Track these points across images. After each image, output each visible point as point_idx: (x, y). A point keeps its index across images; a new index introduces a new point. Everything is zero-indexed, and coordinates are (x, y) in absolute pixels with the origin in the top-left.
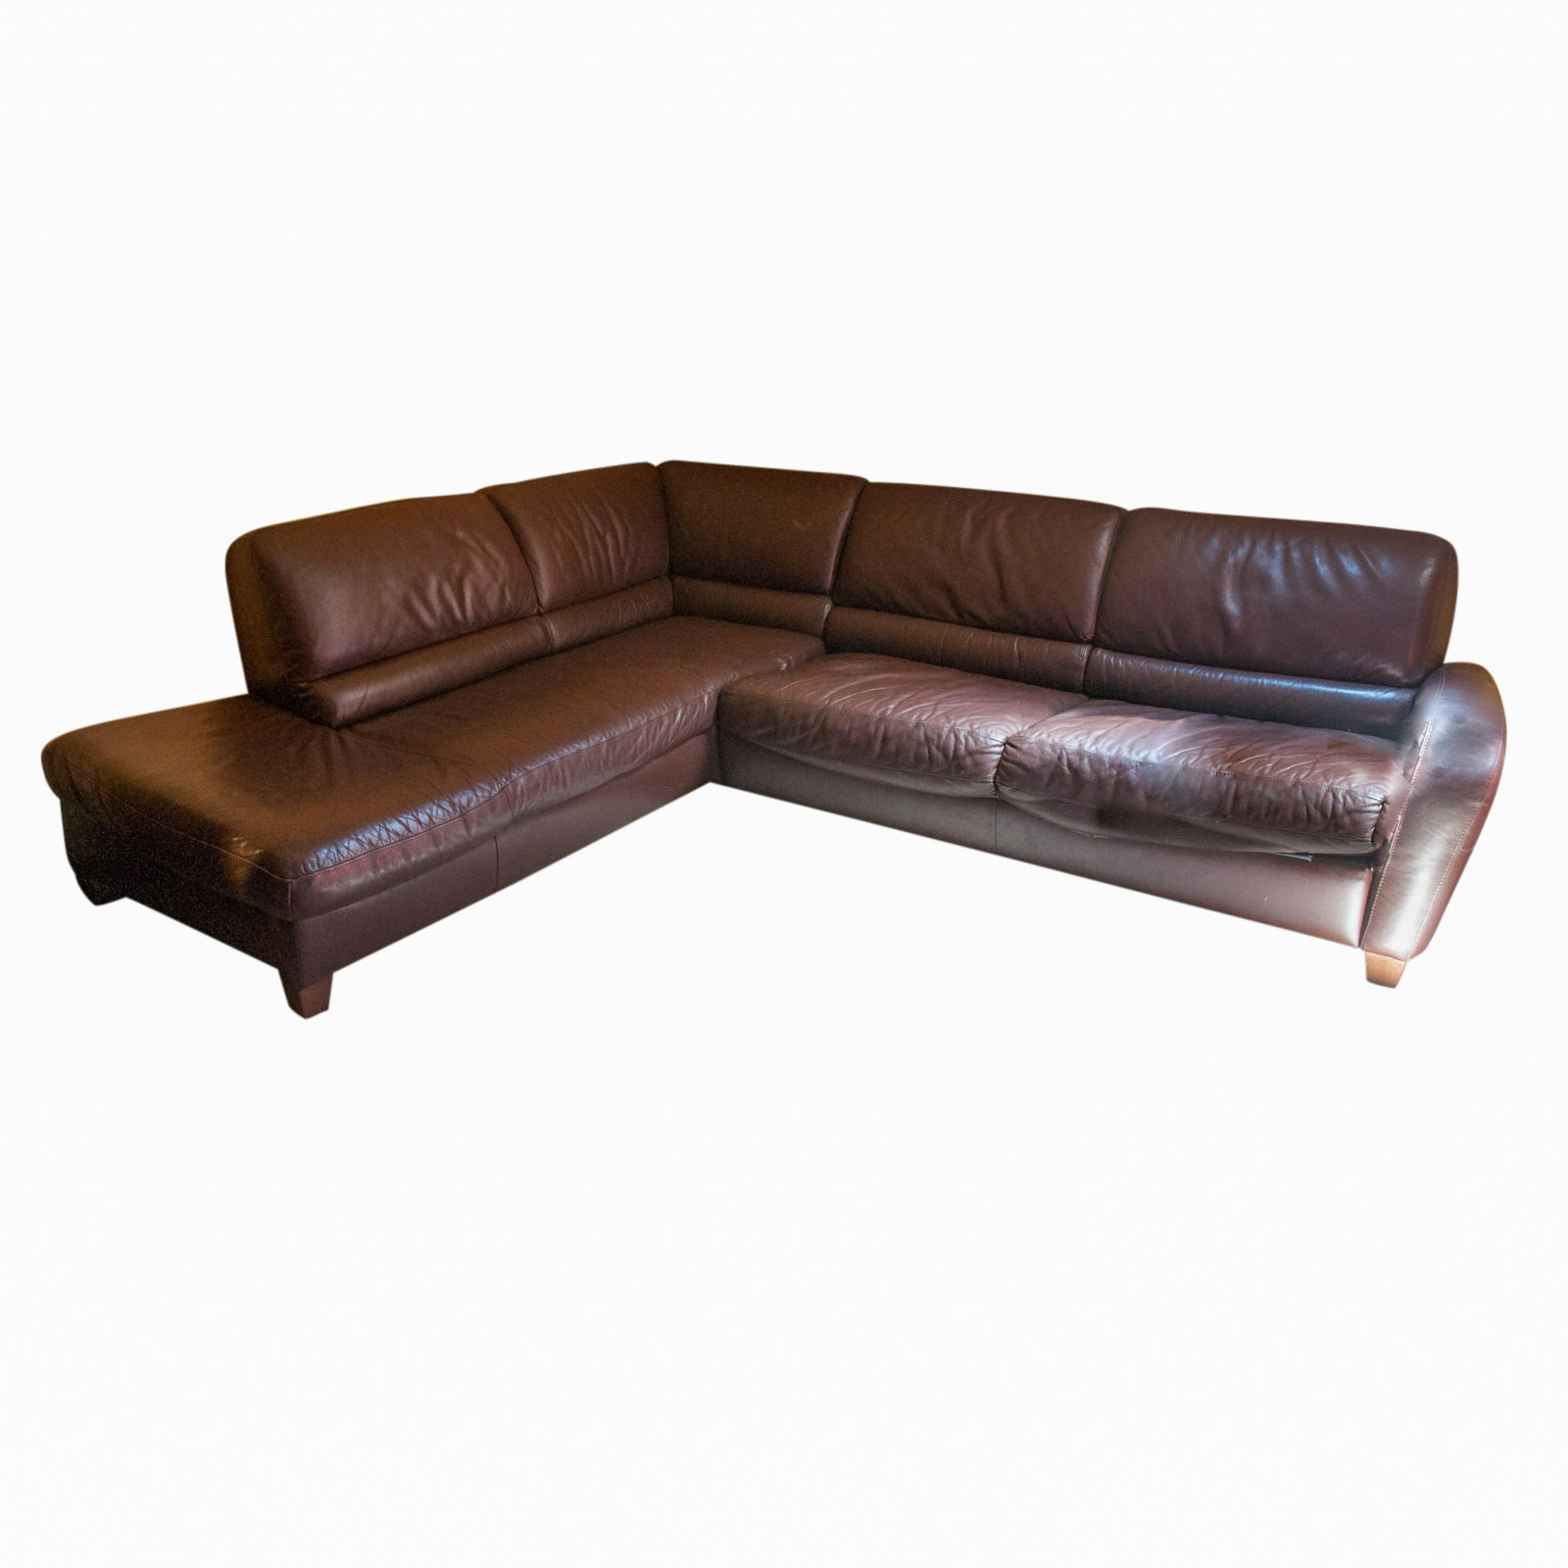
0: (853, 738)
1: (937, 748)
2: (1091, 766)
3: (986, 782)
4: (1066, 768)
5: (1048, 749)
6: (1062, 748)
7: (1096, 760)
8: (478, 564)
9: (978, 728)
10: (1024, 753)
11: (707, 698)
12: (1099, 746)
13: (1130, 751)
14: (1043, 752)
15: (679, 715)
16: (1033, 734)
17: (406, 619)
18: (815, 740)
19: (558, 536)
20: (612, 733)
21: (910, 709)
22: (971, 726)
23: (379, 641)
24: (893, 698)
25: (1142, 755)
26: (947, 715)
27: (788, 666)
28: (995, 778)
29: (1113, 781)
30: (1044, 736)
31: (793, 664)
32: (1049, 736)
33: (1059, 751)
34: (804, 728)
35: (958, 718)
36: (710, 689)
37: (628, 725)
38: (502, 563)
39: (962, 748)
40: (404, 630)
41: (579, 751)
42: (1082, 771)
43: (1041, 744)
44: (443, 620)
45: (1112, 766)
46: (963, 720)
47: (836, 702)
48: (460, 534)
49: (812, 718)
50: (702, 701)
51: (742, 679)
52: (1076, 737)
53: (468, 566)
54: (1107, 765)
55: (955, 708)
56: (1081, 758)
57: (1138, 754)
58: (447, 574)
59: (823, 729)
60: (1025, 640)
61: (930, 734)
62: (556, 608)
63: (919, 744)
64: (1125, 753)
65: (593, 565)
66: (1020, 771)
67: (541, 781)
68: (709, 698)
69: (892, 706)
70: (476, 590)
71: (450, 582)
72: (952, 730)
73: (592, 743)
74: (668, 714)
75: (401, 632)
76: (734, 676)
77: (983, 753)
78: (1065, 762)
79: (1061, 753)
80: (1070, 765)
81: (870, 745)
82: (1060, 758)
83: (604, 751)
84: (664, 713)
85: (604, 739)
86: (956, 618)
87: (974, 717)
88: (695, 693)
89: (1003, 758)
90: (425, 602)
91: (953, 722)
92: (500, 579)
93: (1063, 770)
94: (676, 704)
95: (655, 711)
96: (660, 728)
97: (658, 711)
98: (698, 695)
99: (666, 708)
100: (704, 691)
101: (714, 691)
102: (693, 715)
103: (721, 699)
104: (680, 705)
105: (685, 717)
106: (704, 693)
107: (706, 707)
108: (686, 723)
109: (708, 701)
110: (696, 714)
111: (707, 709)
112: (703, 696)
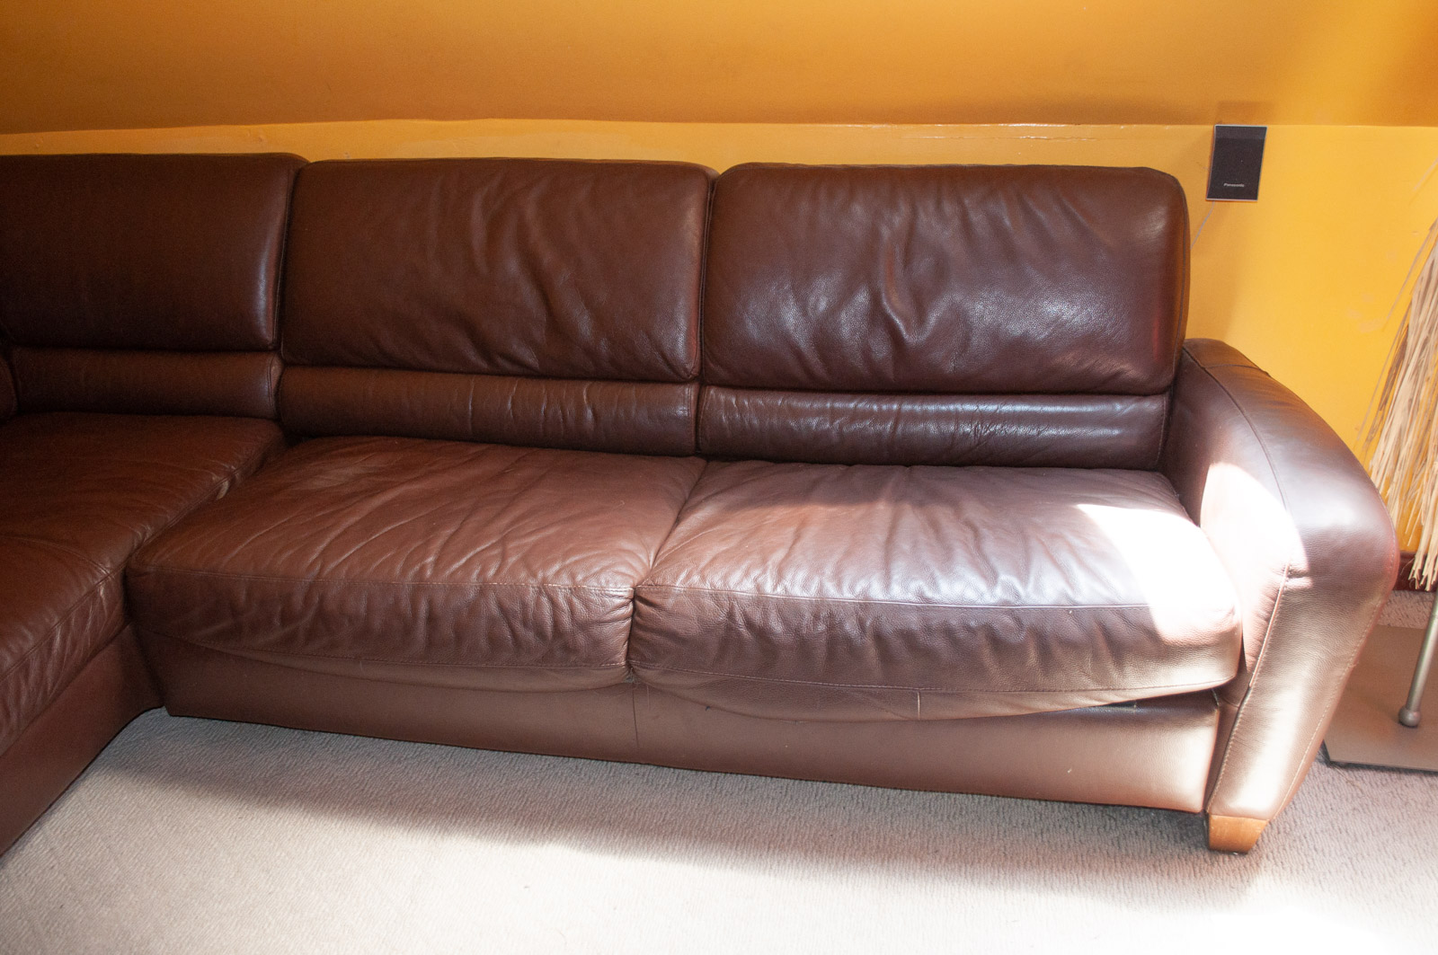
0: (377, 623)
1: (525, 624)
2: (785, 621)
3: (616, 667)
4: (743, 630)
5: (709, 602)
6: (732, 598)
7: (788, 608)
9: (585, 579)
10: (670, 614)
12: (787, 583)
13: (839, 585)
14: (701, 607)
15: (58, 638)
16: (676, 578)
18: (312, 635)
21: (464, 560)
22: (573, 577)
24: (427, 543)
25: (858, 589)
26: (525, 561)
27: (232, 482)
28: (628, 657)
29: (823, 640)
30: (696, 578)
31: (237, 475)
32: (703, 579)
33: (726, 603)
34: (287, 618)
35: (546, 565)
36: (105, 569)
39: (566, 619)
42: (771, 632)
43: (694, 594)
45: (816, 617)
46: (557, 567)
47: (332, 565)
49: (298, 600)
50: (93, 592)
52: (747, 574)
54: (808, 616)
55: (535, 545)
56: (765, 613)
57: (852, 588)
59: (322, 614)
60: (600, 389)
61: (507, 603)
63: (492, 621)
64: (832, 591)
66: (670, 643)
68: (108, 587)
69: (431, 559)
72: (542, 589)
77: (601, 623)
78: (740, 620)
79: (732, 608)
80: (749, 624)
81: (408, 630)
82: (731, 615)
84: (26, 647)
86: (484, 365)
87: (573, 559)
89: (633, 625)
91: (540, 575)
93: (739, 634)
94: (47, 620)
95: (9, 649)
96: (26, 677)
97: (14, 648)
98: (85, 590)
99: (30, 637)
100: (96, 578)
101: (114, 571)
102: (83, 627)
103: (129, 582)
104: (56, 620)
105: (69, 638)
106: (96, 582)
107: (105, 604)
108: (74, 644)
109: (105, 594)
110: (89, 625)
111: (108, 607)
112: (95, 586)
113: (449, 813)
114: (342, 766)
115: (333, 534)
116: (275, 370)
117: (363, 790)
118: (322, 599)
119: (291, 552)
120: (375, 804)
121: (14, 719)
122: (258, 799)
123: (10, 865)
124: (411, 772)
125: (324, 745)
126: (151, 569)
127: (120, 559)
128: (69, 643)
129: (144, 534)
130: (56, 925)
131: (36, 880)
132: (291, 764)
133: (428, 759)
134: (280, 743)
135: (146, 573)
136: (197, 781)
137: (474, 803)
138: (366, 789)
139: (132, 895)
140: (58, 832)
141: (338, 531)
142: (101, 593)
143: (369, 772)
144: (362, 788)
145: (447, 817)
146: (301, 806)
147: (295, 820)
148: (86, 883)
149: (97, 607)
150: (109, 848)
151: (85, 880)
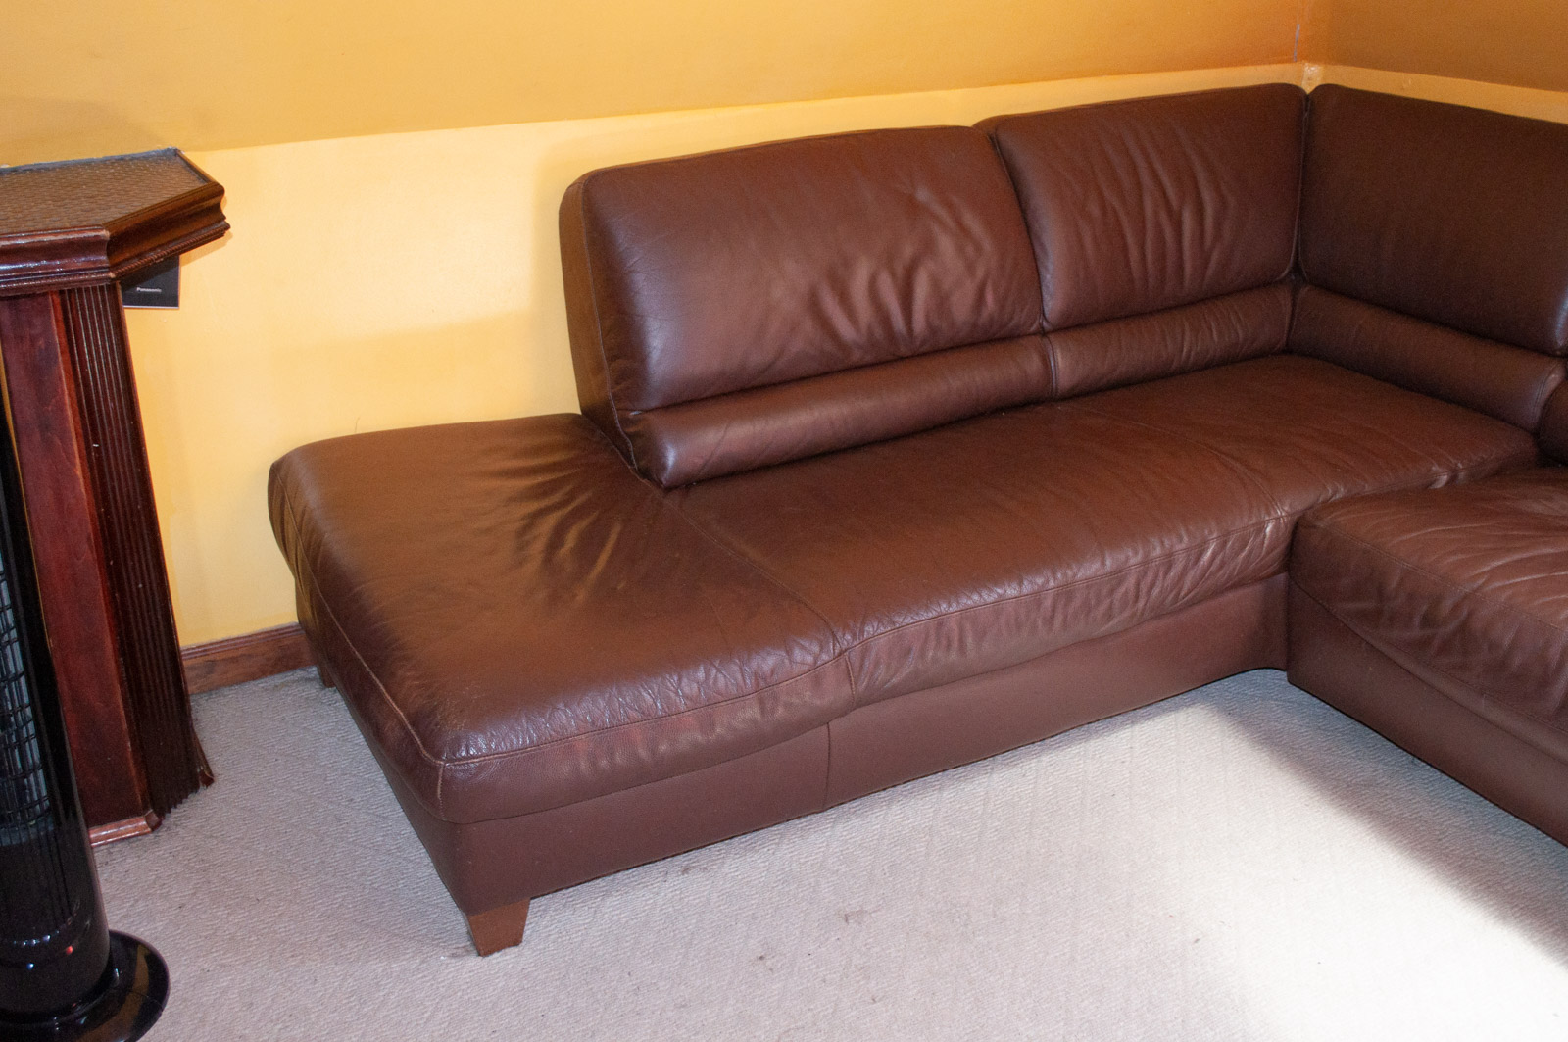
0: (1517, 660)
8: (945, 244)
11: (1274, 525)
15: (1209, 553)
17: (808, 326)
18: (1445, 648)
19: (1095, 210)
20: (1070, 573)
23: (757, 358)
31: (1462, 475)
34: (1428, 621)
36: (1283, 510)
37: (1103, 563)
38: (987, 245)
40: (804, 341)
41: (1001, 599)
44: (871, 333)
47: (1498, 585)
48: (923, 195)
49: (1447, 605)
50: (1261, 529)
51: (1345, 502)
53: (928, 247)
58: (889, 259)
59: (1464, 629)
62: (1072, 325)
65: (1149, 257)
67: (916, 647)
68: (1276, 528)
70: (935, 284)
71: (893, 275)
73: (1027, 588)
74: (1187, 549)
75: (797, 346)
76: (1335, 492)
81: (1545, 681)
83: (1048, 603)
84: (1178, 547)
85: (1052, 584)
88: (1250, 517)
90: (844, 299)
92: (980, 273)
94: (1207, 532)
95: (1162, 543)
96: (1166, 574)
97: (1167, 543)
98: (1254, 521)
99: (1185, 539)
100: (1269, 514)
101: (1289, 514)
102: (1237, 554)
103: (1298, 531)
104: (1215, 536)
105: (1220, 557)
106: (1267, 518)
107: (1266, 542)
108: (1221, 567)
109: (1272, 532)
110: (1243, 554)
111: (1268, 546)
112: (1264, 522)
113: (1516, 905)
114: (1432, 808)
115: (1517, 556)
116: (1555, 379)
117: (1439, 840)
118: (1470, 614)
119: (1463, 556)
120: (1444, 858)
121: (1141, 604)
123: (1092, 742)
124: (1501, 848)
125: (1426, 781)
126: (1321, 525)
127: (1300, 506)
128: (1218, 561)
129: (1335, 493)
130: (1102, 806)
131: (1105, 765)
132: (1383, 782)
133: (1527, 846)
134: (1383, 759)
135: (1315, 527)
137: (1550, 911)
138: (1444, 841)
139: (1175, 818)
140: (1143, 737)
141: (1525, 555)
142: (1268, 530)
143: (1456, 827)
144: (1440, 837)
145: (1512, 908)
146: (1370, 823)
147: (1357, 832)
148: (1143, 788)
149: (1259, 540)
150: (1178, 770)
151: (1144, 785)
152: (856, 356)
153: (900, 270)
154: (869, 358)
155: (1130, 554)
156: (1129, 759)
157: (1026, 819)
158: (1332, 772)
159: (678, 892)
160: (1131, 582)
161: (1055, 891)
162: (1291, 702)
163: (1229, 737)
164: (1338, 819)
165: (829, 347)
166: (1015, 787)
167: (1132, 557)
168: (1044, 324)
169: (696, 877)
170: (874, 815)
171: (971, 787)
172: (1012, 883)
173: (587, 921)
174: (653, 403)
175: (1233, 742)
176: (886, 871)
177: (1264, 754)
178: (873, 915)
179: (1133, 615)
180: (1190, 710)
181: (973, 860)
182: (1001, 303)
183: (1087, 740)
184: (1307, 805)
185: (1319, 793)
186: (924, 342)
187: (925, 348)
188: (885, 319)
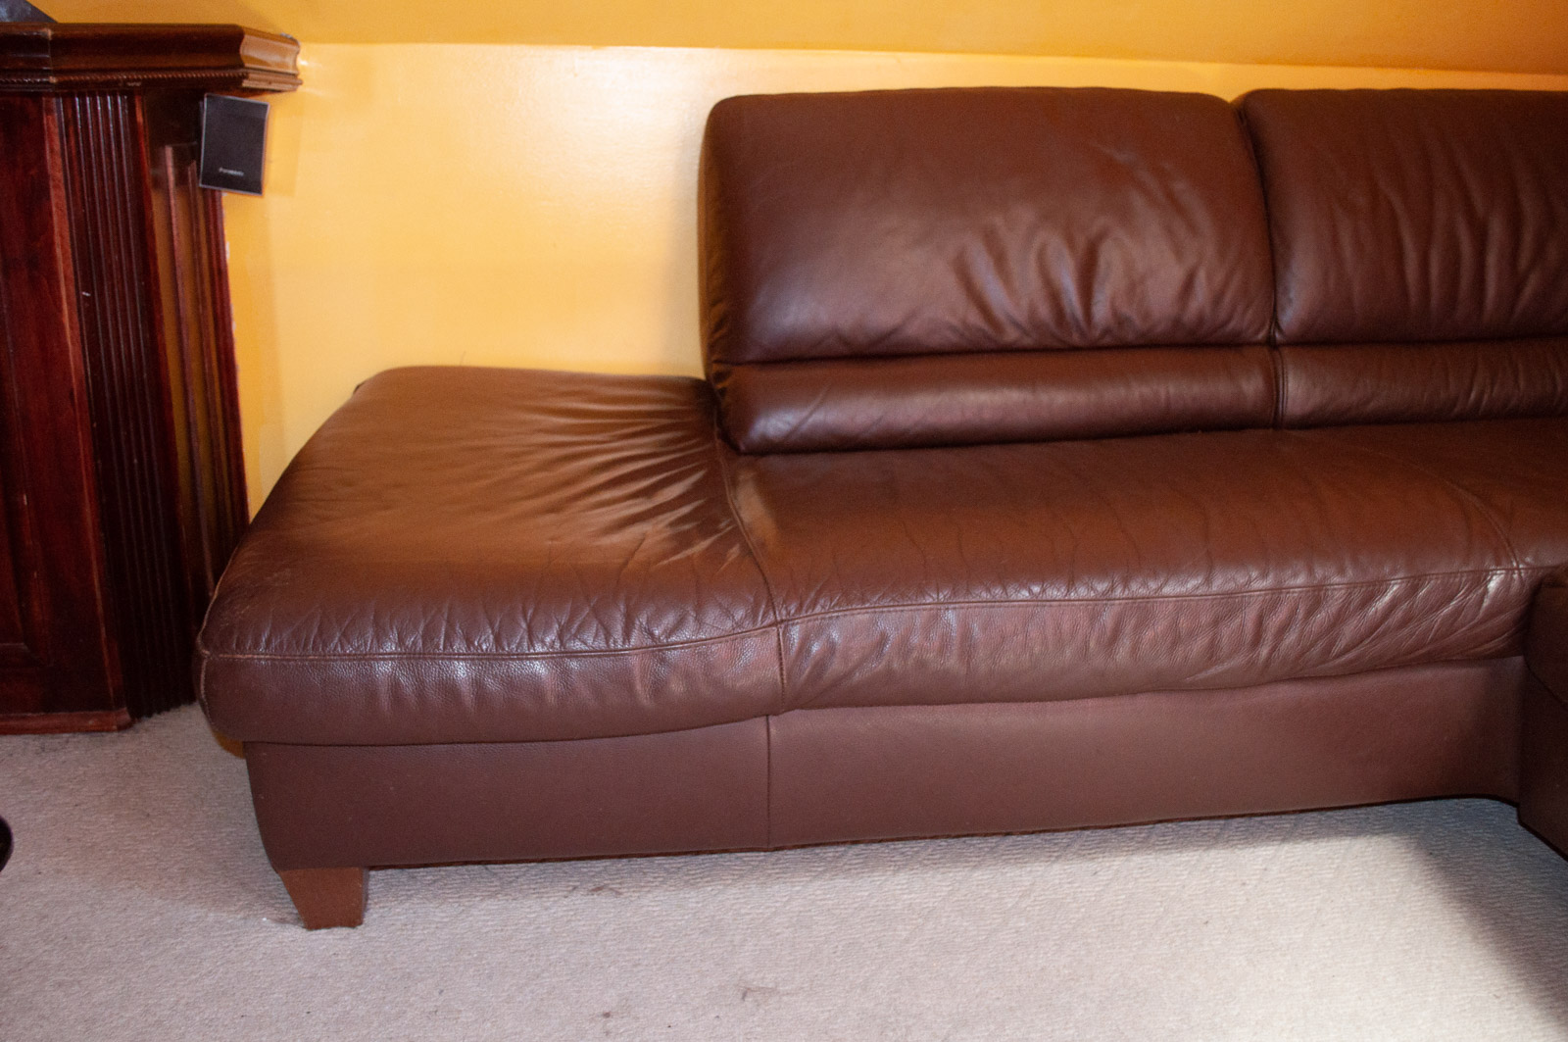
15: (1386, 598)
19: (1362, 197)
37: (1209, 581)
44: (1033, 310)
71: (1071, 246)
73: (1079, 593)
74: (1350, 587)
75: (934, 312)
83: (1109, 618)
84: (1336, 580)
90: (1002, 264)
92: (1190, 259)
94: (1387, 568)
95: (1310, 569)
96: (1310, 613)
98: (1471, 567)
99: (1350, 573)
100: (1498, 562)
101: (1531, 570)
102: (1434, 608)
104: (1401, 575)
105: (1405, 607)
106: (1493, 566)
107: (1486, 603)
108: (1405, 622)
109: (1498, 590)
110: (1446, 611)
111: (1488, 608)
112: (1487, 571)
121: (1264, 651)
122: (1543, 994)
127: (1551, 562)
128: (1398, 614)
131: (1217, 884)
136: (1492, 922)
139: (1282, 971)
142: (1492, 585)
148: (1256, 923)
149: (1473, 596)
150: (1319, 910)
151: (1258, 918)
152: (1011, 335)
153: (1081, 242)
154: (1028, 341)
155: (1254, 574)
156: (1254, 882)
157: (1066, 926)
158: (1556, 960)
159: (572, 913)
160: (1250, 615)
161: (1049, 1029)
162: (1532, 856)
163: (1417, 884)
164: (1538, 1027)
165: (975, 318)
166: (1076, 885)
167: (1256, 582)
168: (1277, 335)
169: (604, 900)
170: (870, 879)
171: (1018, 872)
172: (998, 1003)
173: (445, 920)
174: (750, 357)
175: (1420, 890)
176: (840, 948)
177: (1458, 915)
178: (785, 998)
179: (1251, 663)
180: (1375, 839)
181: (962, 962)
182: (1217, 300)
183: (1209, 848)
184: (1497, 997)
185: (1523, 984)
186: (1107, 331)
187: (1107, 340)
188: (1054, 296)
